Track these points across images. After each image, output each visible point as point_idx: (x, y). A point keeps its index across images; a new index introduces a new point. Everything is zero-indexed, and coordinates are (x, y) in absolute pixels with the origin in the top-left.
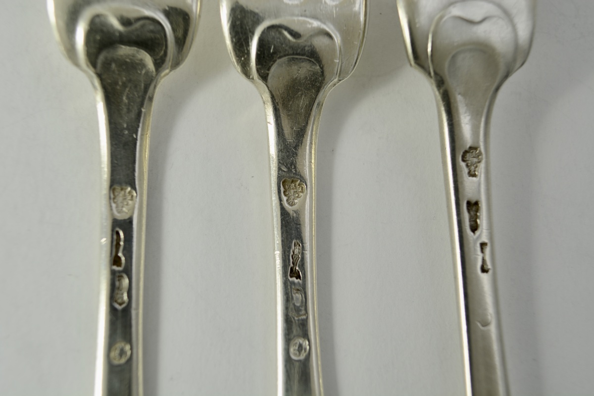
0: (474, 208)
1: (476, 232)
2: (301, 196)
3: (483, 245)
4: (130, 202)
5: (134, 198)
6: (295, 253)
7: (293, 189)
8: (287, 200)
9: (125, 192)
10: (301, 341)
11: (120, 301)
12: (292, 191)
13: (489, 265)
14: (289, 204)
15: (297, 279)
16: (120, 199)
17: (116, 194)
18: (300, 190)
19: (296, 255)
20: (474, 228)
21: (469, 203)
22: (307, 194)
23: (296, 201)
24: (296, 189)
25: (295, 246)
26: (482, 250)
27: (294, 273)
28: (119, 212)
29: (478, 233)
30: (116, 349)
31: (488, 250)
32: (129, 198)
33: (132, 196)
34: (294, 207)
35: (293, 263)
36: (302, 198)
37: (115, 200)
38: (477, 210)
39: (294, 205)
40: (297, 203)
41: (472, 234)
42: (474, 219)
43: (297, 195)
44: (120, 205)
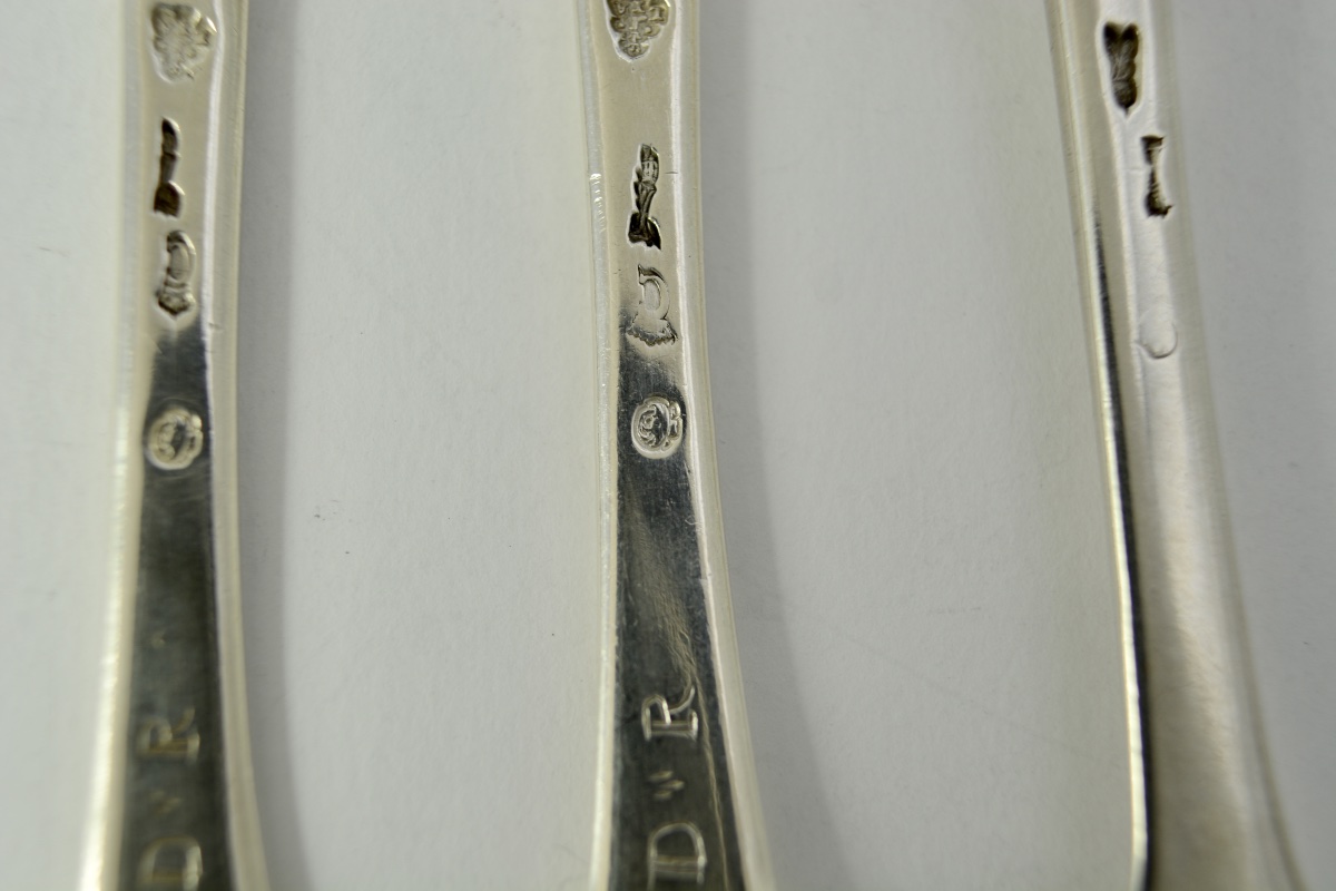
0: (1125, 48)
1: (1131, 108)
2: (659, 31)
3: (1150, 143)
4: (203, 50)
5: (212, 40)
6: (645, 178)
7: (636, 13)
8: (621, 42)
9: (187, 24)
10: (662, 406)
11: (174, 303)
12: (635, 21)
13: (1165, 196)
14: (625, 51)
15: (649, 245)
16: (173, 43)
17: (163, 28)
18: (656, 16)
19: (646, 183)
20: (1127, 98)
21: (1110, 32)
22: (673, 25)
23: (644, 45)
24: (644, 14)
25: (642, 161)
26: (1149, 156)
27: (641, 233)
28: (170, 75)
29: (1135, 109)
30: (162, 429)
31: (1162, 155)
32: (200, 39)
33: (207, 35)
34: (641, 59)
35: (638, 204)
36: (660, 35)
37: (162, 45)
38: (1133, 52)
39: (641, 53)
40: (647, 48)
41: (1121, 112)
42: (1124, 77)
43: (648, 30)
44: (174, 56)
